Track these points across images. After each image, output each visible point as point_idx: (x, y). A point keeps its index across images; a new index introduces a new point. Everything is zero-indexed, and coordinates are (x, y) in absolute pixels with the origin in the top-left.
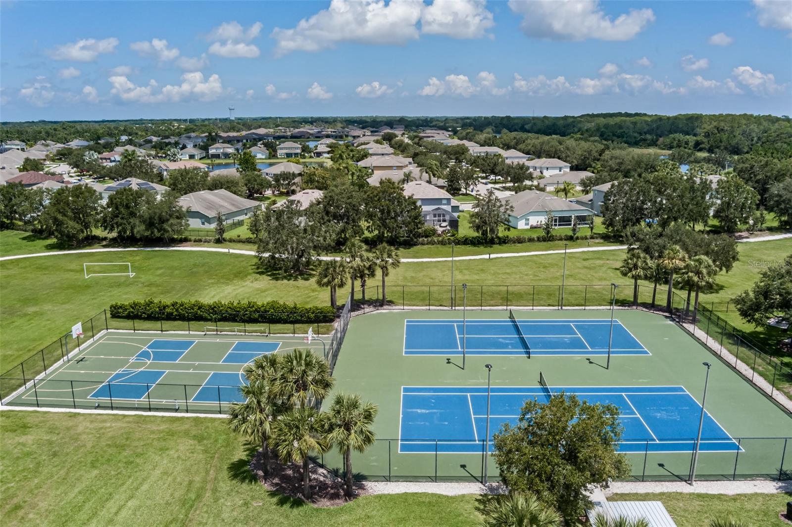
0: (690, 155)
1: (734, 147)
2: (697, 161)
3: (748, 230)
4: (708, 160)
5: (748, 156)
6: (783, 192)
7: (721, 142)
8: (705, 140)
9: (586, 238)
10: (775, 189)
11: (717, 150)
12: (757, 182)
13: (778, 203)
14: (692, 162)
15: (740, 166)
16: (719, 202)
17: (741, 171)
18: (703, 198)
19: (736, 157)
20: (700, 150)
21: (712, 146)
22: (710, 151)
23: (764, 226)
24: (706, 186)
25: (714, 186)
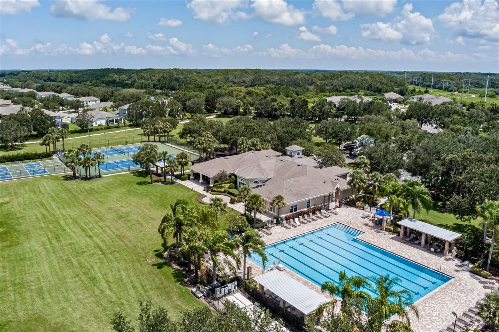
0: (153, 92)
1: (172, 87)
2: (157, 94)
3: (181, 119)
4: (162, 94)
5: (178, 91)
6: (191, 104)
7: (166, 84)
8: (158, 84)
9: (123, 127)
10: (188, 103)
11: (165, 89)
12: (182, 101)
13: (190, 109)
14: (155, 95)
15: (175, 96)
16: (169, 109)
17: (176, 98)
18: (163, 108)
19: (173, 92)
20: (157, 89)
21: (162, 86)
22: (161, 89)
23: (186, 117)
24: (164, 104)
25: (167, 103)
